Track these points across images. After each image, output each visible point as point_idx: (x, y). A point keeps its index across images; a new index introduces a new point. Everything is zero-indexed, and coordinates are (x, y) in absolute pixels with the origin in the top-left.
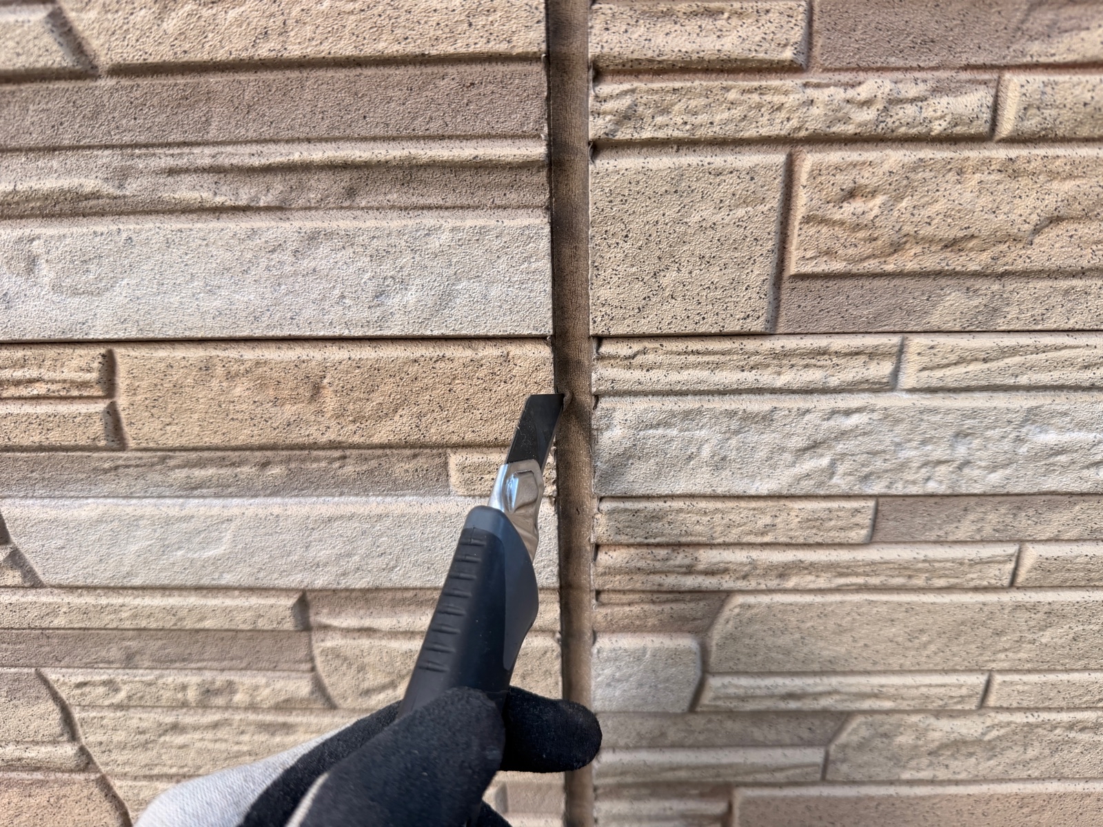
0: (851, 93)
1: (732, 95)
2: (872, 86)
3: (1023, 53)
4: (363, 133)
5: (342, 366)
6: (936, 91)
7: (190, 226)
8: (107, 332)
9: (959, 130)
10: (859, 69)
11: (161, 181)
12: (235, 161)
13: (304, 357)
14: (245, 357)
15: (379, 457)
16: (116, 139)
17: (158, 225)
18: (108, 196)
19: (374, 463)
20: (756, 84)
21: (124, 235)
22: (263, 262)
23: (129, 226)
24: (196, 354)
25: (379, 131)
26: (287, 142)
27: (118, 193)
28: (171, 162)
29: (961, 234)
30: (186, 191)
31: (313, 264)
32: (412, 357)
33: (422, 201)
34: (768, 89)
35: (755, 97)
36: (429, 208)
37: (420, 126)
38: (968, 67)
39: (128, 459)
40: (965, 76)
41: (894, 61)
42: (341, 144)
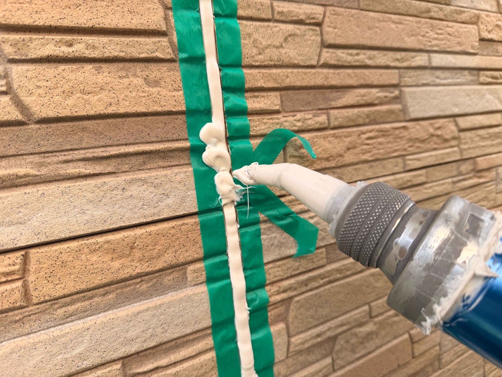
0: (295, 118)
1: (265, 121)
2: (299, 116)
3: (330, 105)
4: (148, 140)
5: (143, 236)
6: (314, 116)
7: (74, 184)
8: (28, 242)
9: (322, 126)
10: (294, 111)
11: (59, 166)
12: (95, 155)
13: (126, 235)
14: (99, 241)
15: (157, 277)
16: (38, 150)
17: (57, 186)
18: (33, 176)
19: (155, 281)
20: (271, 117)
21: (40, 193)
22: (108, 196)
23: (43, 188)
24: (74, 244)
25: (154, 139)
26: (117, 146)
27: (38, 173)
28: (64, 158)
29: (328, 156)
30: (72, 170)
31: (130, 193)
32: (171, 226)
33: (171, 164)
34: (274, 118)
35: (271, 121)
36: (174, 166)
37: (170, 136)
38: (319, 109)
39: (31, 311)
40: (319, 112)
41: (302, 109)
42: (139, 145)
